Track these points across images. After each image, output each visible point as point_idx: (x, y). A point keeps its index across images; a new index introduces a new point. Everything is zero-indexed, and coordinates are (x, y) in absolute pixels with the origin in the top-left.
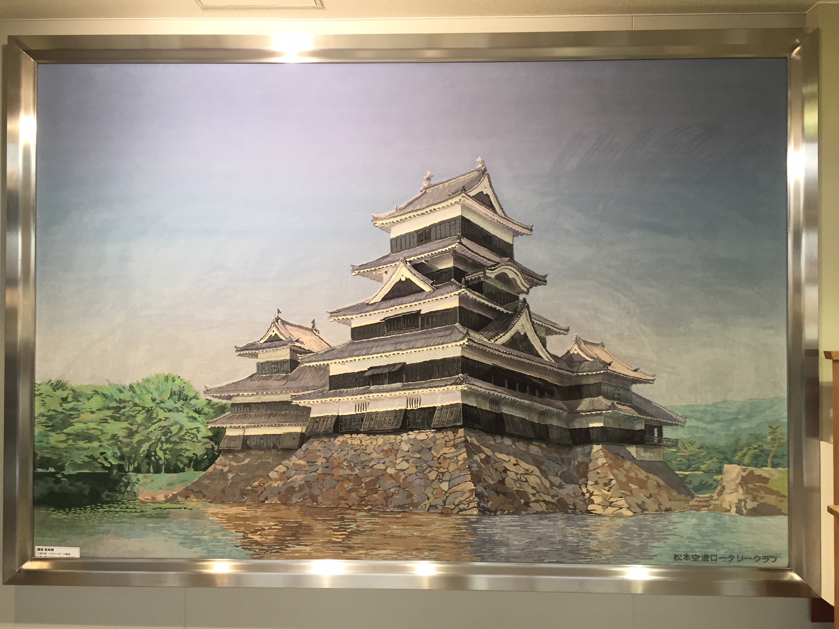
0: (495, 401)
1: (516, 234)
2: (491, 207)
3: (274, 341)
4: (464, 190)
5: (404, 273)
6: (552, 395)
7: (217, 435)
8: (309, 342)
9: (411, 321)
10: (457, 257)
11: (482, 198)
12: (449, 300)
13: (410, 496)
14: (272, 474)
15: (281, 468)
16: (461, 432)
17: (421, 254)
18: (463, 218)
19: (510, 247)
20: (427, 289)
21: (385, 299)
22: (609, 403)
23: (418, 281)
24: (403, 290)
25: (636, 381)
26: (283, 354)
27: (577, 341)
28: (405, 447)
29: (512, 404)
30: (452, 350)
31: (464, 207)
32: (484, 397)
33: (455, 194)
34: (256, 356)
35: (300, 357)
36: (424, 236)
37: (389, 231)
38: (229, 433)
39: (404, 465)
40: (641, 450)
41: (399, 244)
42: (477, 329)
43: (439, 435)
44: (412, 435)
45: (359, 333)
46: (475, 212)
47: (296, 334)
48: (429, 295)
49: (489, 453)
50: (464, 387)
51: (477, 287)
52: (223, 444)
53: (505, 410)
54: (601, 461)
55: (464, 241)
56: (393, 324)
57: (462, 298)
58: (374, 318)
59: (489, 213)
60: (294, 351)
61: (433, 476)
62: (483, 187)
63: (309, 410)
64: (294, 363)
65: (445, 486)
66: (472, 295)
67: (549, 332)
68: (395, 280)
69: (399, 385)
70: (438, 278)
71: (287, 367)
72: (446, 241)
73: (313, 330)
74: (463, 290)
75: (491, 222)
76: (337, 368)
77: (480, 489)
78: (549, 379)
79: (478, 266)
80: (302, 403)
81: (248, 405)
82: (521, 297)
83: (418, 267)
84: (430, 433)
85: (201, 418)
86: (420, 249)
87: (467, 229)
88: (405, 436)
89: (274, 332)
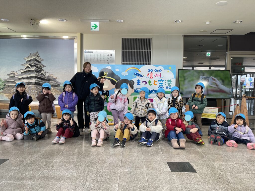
0: (39, 81)
1: (42, 61)
2: (39, 57)
3: (11, 74)
4: (35, 55)
5: (28, 65)
6: (46, 81)
7: (5, 85)
8: (16, 74)
9: (29, 71)
10: (34, 63)
11: (37, 56)
12: (33, 69)
13: (29, 93)
14: (12, 90)
15: (13, 89)
16: (35, 85)
17: (30, 63)
18: (35, 59)
19: (41, 62)
20: (31, 67)
21: (25, 68)
22: (53, 82)
23: (29, 66)
24: (28, 67)
25: (57, 79)
26: (13, 75)
27: (49, 74)
28: (28, 87)
29: (41, 82)
30: (34, 75)
31: (35, 57)
32: (37, 81)
33: (34, 55)
34: (9, 75)
35: (15, 76)
36: (30, 61)
37: (26, 60)
38: (6, 85)
39: (28, 89)
40: (57, 87)
41: (27, 62)
42: (37, 72)
43: (32, 85)
44: (29, 85)
45: (22, 73)
46: (37, 58)
47: (14, 73)
48: (31, 68)
49: (38, 87)
50: (35, 79)
51: (37, 67)
52: (6, 86)
53: (40, 82)
54: (52, 89)
55: (35, 61)
56: (26, 72)
57: (35, 68)
58: (24, 71)
59: (38, 58)
60: (14, 75)
61: (32, 90)
62: (38, 55)
63: (16, 82)
64: (14, 76)
65: (33, 92)
66: (36, 68)
67: (46, 73)
68: (26, 66)
69: (27, 79)
70: (32, 66)
71: (13, 77)
72: (33, 61)
73: (16, 72)
74: (35, 67)
75: (39, 59)
76: (20, 77)
77: (37, 92)
78: (46, 79)
79: (37, 64)
80: (15, 81)
81: (8, 81)
82: (42, 68)
83: (29, 64)
84: (31, 85)
85: (3, 83)
86: (30, 62)
87: (35, 60)
88: (28, 85)
89: (11, 72)
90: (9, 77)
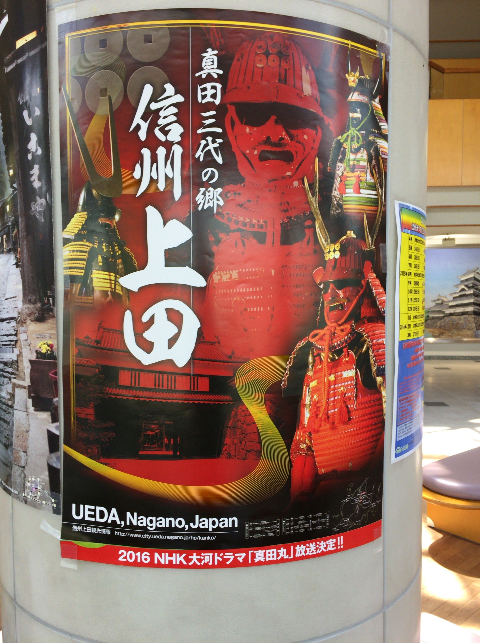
5: (463, 287)
7: (428, 316)
8: (445, 299)
9: (464, 295)
10: (473, 284)
11: (478, 273)
12: (471, 292)
13: (463, 327)
15: (439, 322)
16: (473, 315)
17: (466, 283)
18: (474, 277)
21: (459, 292)
23: (466, 288)
24: (463, 290)
26: (440, 302)
28: (463, 318)
30: (472, 301)
31: (474, 275)
32: (478, 309)
33: (473, 272)
34: (435, 302)
35: (443, 302)
36: (467, 280)
37: (460, 279)
38: (430, 316)
39: (462, 321)
41: (462, 282)
42: (477, 297)
43: (469, 316)
45: (454, 298)
46: (477, 276)
47: (443, 298)
48: (468, 291)
49: (478, 319)
50: (474, 307)
51: (477, 289)
52: (429, 318)
55: (474, 281)
56: (461, 296)
58: (457, 295)
61: (468, 323)
63: (445, 312)
65: (470, 325)
68: (461, 288)
69: (462, 307)
70: (469, 288)
72: (471, 281)
73: (446, 297)
74: (474, 290)
76: (450, 304)
77: (476, 325)
79: (477, 285)
80: (444, 310)
81: (434, 311)
83: (466, 286)
84: (467, 316)
87: (475, 279)
88: (463, 316)
89: (439, 298)
90: (434, 304)
